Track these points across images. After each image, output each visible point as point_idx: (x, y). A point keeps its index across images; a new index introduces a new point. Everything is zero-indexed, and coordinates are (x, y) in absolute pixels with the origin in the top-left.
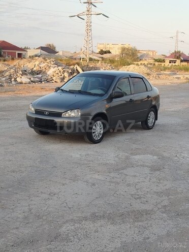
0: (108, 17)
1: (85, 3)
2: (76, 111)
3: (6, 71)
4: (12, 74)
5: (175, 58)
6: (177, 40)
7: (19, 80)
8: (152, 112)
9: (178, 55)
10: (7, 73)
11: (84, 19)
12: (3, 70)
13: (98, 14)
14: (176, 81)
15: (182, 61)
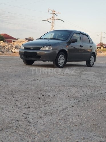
0: (63, 21)
1: (51, 13)
2: (49, 47)
3: (7, 46)
4: (10, 47)
5: (100, 46)
6: (101, 36)
7: (13, 51)
8: (93, 56)
9: (102, 44)
10: (7, 47)
11: (50, 22)
12: (5, 45)
13: (58, 20)
14: (102, 55)
15: (104, 48)
